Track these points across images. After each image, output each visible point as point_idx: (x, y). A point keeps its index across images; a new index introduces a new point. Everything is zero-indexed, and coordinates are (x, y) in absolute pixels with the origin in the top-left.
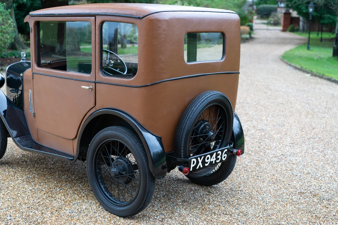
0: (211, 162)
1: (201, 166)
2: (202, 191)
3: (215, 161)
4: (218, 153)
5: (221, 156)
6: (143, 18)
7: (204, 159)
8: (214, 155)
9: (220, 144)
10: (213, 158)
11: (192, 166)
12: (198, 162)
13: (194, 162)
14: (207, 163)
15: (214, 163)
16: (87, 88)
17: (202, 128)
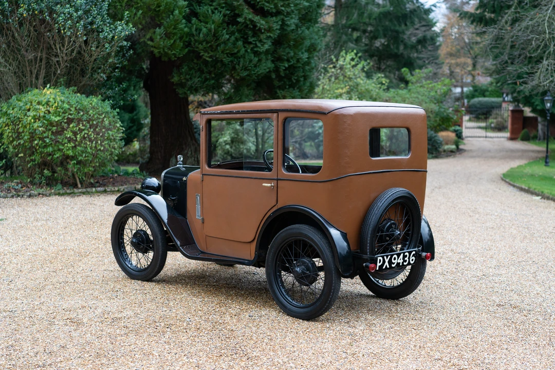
0: (398, 264)
1: (388, 267)
2: (388, 303)
3: (403, 263)
4: (406, 254)
5: (409, 258)
6: (328, 113)
7: (391, 259)
8: (402, 256)
9: (407, 246)
10: (400, 260)
11: (379, 264)
12: (384, 262)
13: (380, 260)
14: (394, 263)
15: (401, 264)
16: (269, 185)
17: (388, 227)
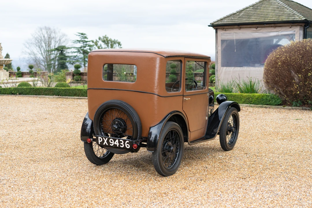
0: (115, 145)
1: (107, 144)
4: (121, 140)
7: (108, 140)
10: (117, 143)
11: (100, 141)
12: (103, 140)
15: (118, 146)
